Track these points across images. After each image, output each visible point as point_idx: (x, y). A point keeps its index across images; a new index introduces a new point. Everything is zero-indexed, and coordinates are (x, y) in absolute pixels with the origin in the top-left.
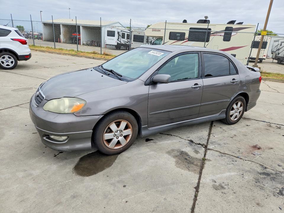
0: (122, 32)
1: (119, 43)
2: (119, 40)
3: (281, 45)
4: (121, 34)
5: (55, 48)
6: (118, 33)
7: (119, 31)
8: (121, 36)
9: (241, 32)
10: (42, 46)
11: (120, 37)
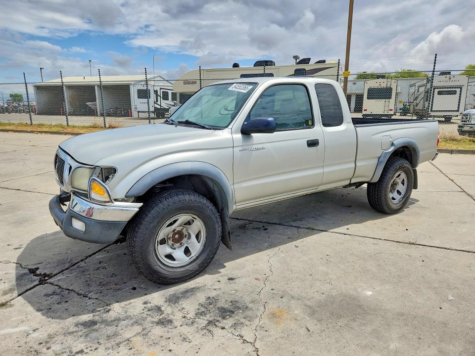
0: (162, 90)
1: (159, 107)
2: (159, 103)
3: (418, 91)
4: (161, 93)
5: (31, 124)
6: (156, 92)
7: (158, 88)
8: (162, 96)
9: (319, 75)
10: (11, 122)
11: (159, 97)
